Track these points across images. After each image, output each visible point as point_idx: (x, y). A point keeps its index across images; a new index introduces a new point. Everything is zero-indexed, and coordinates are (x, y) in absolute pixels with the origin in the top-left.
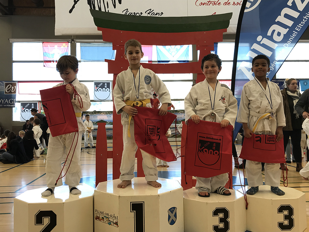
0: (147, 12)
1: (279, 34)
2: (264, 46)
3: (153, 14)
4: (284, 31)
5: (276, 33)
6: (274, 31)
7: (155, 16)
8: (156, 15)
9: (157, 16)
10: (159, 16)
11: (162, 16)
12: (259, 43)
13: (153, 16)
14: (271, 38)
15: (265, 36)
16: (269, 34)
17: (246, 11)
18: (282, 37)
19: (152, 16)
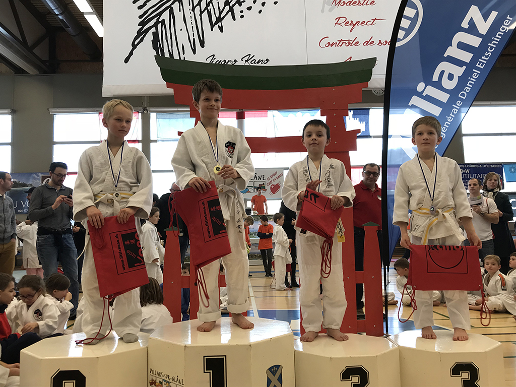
0: (244, 59)
1: (451, 77)
2: (429, 99)
3: (253, 62)
4: (458, 71)
5: (446, 76)
6: (443, 72)
7: (257, 65)
8: (258, 63)
9: (260, 64)
10: (263, 65)
11: (268, 64)
12: (420, 95)
13: (254, 64)
14: (438, 85)
15: (429, 82)
16: (435, 78)
17: (398, 44)
18: (456, 80)
19: (251, 65)
